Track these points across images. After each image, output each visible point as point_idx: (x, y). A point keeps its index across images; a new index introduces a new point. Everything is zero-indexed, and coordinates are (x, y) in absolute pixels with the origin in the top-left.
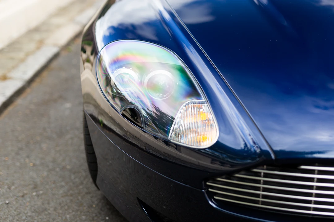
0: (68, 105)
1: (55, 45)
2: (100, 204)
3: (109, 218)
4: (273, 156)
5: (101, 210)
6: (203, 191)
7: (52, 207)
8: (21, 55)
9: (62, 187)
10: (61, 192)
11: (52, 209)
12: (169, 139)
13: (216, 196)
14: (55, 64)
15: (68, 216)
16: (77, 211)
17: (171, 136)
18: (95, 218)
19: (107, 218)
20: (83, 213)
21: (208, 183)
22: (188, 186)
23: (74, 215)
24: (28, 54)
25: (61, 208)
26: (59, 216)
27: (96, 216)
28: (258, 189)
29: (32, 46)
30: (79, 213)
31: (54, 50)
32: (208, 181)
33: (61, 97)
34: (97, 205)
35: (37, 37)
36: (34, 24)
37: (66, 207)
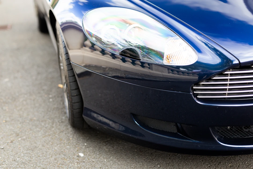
2: (75, 137)
3: (87, 144)
5: (78, 140)
6: (191, 93)
7: (40, 145)
9: (39, 131)
10: (40, 135)
11: (40, 146)
13: (198, 96)
15: (56, 148)
16: (61, 144)
18: (77, 146)
19: (86, 144)
20: (66, 145)
21: (194, 88)
22: (180, 92)
23: (60, 147)
25: (47, 144)
26: (49, 149)
27: (77, 144)
30: (63, 145)
32: (194, 86)
34: (73, 137)
37: (51, 143)
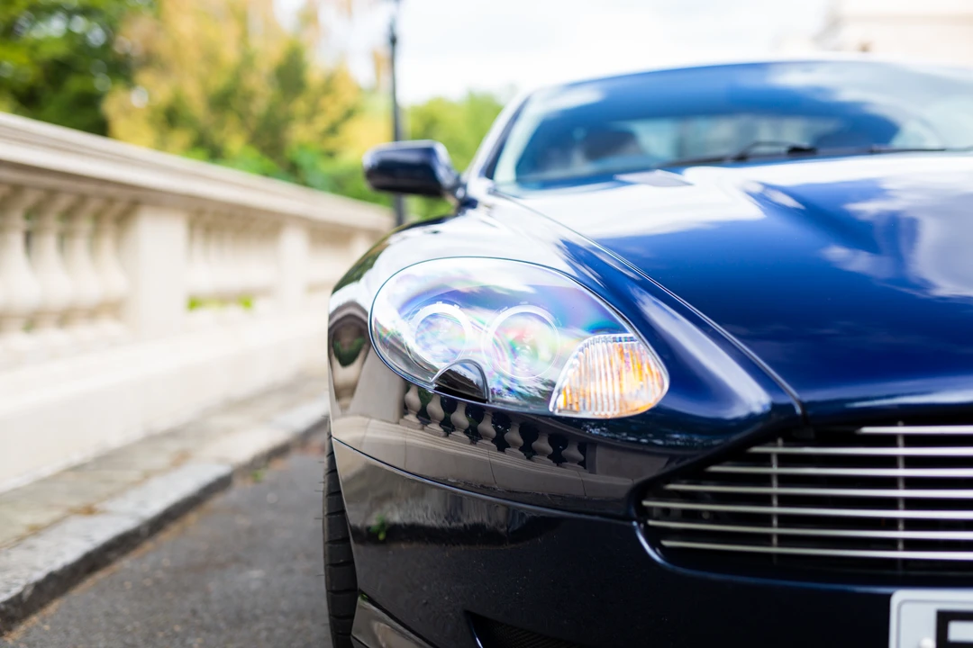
0: (256, 573)
1: (221, 460)
4: (799, 410)
6: (635, 523)
8: (133, 475)
12: (551, 410)
13: (666, 539)
14: (218, 501)
17: (555, 403)
21: (646, 503)
24: (147, 476)
28: (765, 500)
29: (161, 460)
31: (220, 470)
32: (645, 498)
33: (236, 559)
35: (173, 446)
36: (163, 423)
